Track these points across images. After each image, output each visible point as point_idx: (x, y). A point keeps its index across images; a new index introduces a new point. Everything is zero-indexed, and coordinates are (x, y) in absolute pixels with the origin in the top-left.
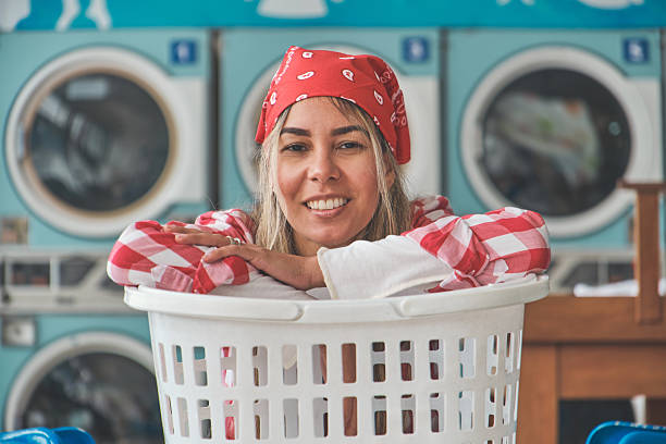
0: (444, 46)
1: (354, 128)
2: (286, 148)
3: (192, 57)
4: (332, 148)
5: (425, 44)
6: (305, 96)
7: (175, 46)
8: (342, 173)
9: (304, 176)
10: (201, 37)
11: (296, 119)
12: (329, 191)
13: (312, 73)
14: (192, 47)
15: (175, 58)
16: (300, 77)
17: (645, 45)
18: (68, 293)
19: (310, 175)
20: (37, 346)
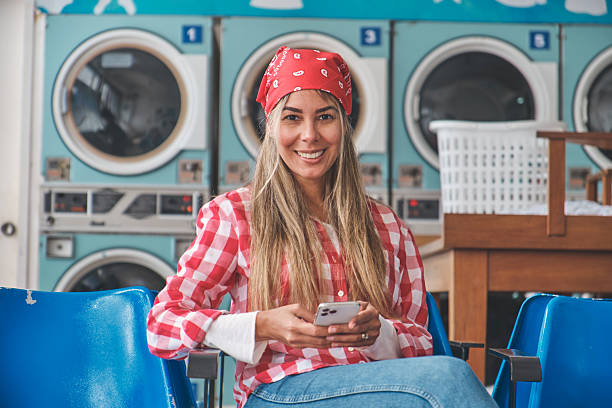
0: (392, 34)
1: (330, 108)
2: (286, 118)
3: (199, 39)
4: (315, 120)
5: (378, 31)
6: (299, 88)
7: (186, 29)
8: (321, 136)
9: (298, 137)
10: (207, 23)
11: (294, 102)
12: (313, 149)
13: (302, 72)
14: (199, 30)
15: (186, 39)
16: (295, 74)
17: (546, 36)
18: (99, 218)
19: (303, 138)
20: (75, 258)
